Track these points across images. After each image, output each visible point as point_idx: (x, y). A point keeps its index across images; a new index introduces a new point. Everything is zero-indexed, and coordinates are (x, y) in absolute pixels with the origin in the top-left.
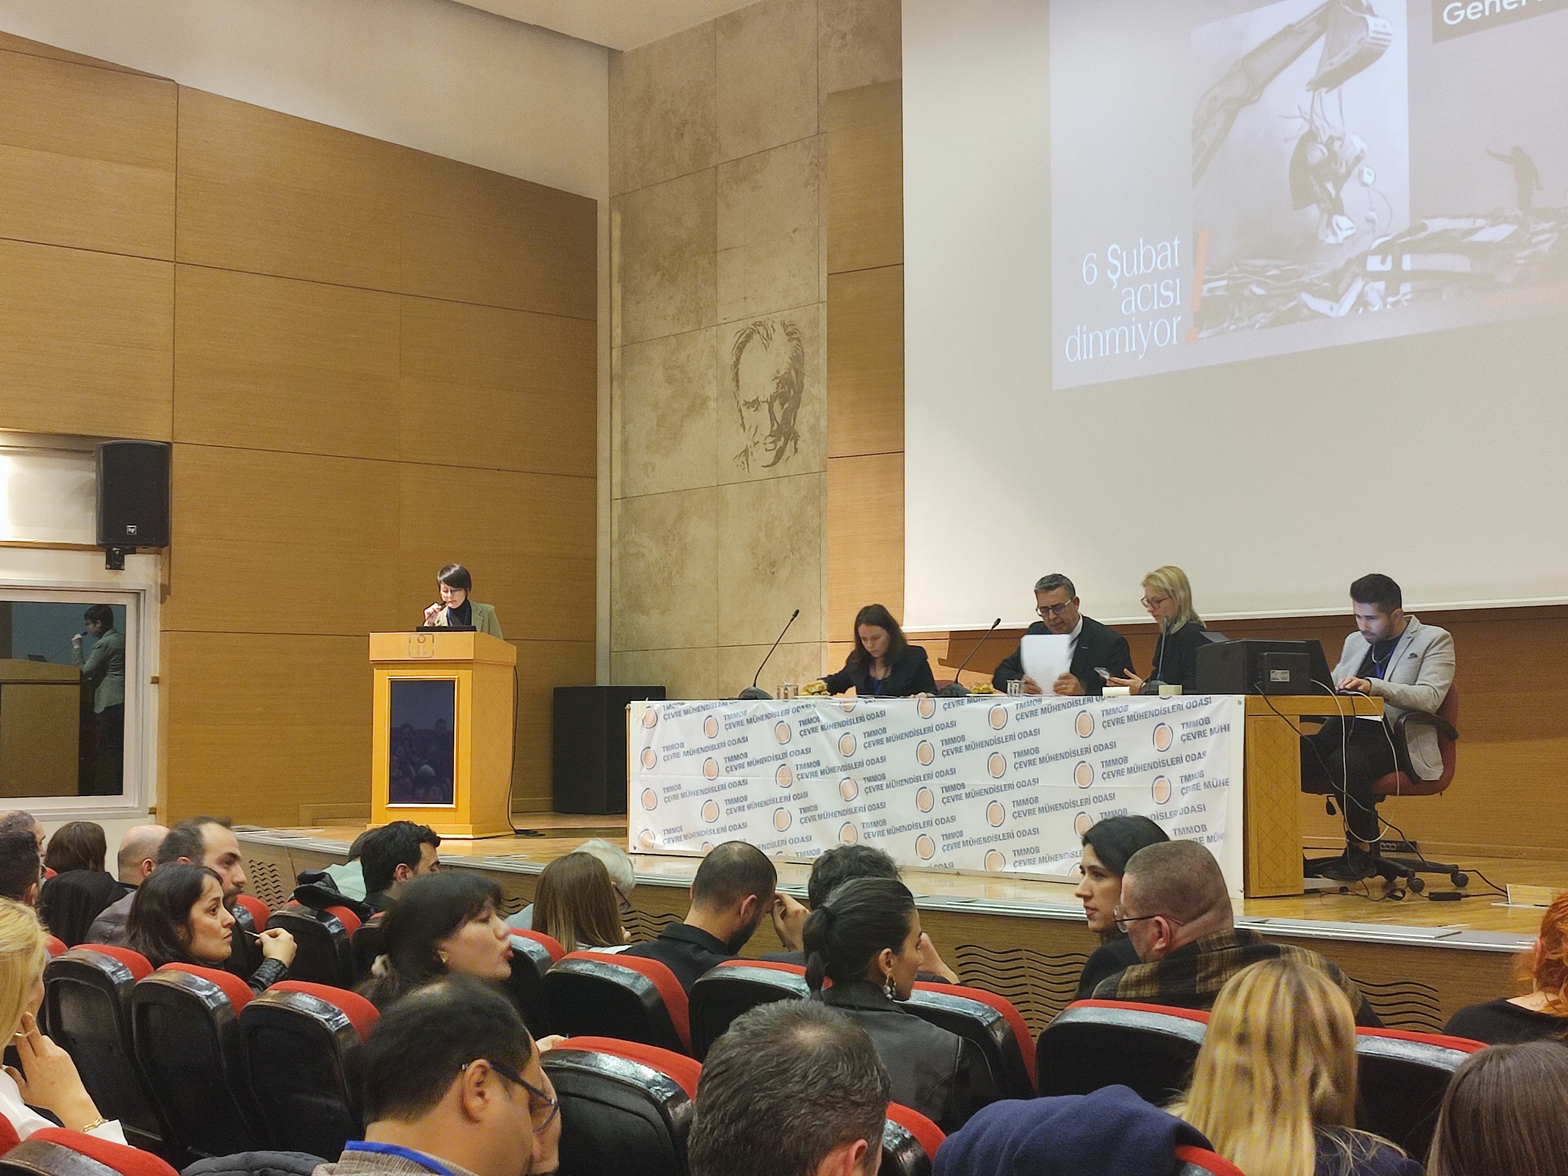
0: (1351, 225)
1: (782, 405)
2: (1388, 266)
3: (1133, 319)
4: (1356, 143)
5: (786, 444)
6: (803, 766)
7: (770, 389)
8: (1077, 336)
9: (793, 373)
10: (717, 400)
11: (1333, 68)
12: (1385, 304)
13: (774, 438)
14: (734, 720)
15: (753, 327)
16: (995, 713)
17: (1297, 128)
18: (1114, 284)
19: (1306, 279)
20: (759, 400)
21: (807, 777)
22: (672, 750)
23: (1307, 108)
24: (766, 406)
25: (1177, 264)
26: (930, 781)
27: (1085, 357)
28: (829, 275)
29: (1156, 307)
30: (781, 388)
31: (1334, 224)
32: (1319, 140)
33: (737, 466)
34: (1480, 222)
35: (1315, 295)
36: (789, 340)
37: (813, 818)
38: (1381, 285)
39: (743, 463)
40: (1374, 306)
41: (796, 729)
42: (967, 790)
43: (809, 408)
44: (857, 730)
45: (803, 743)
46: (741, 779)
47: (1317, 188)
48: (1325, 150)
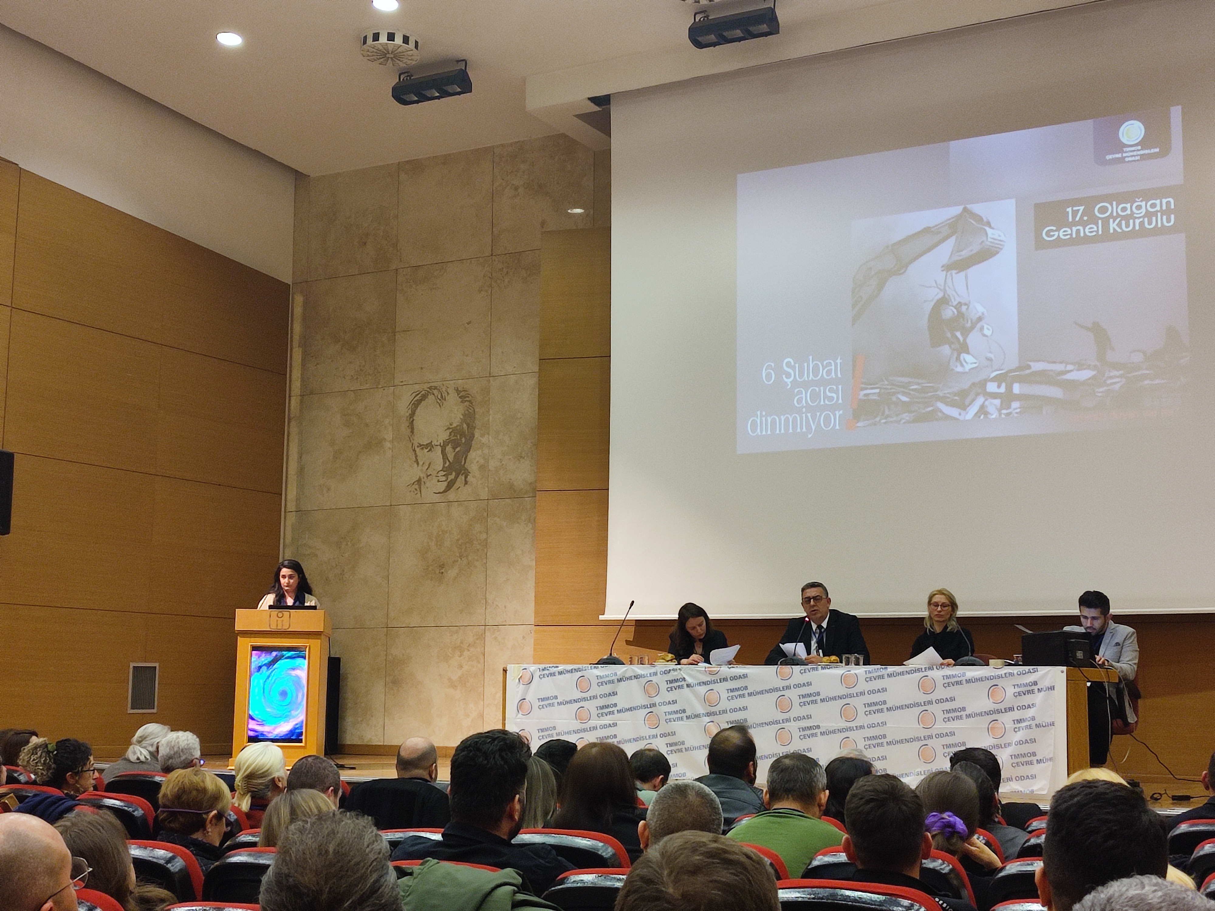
0: (975, 361)
1: (454, 448)
2: (1003, 389)
3: (804, 410)
4: (979, 309)
5: (456, 477)
6: (670, 713)
7: (444, 436)
8: (757, 418)
9: (465, 426)
10: (392, 442)
11: (961, 258)
12: (1000, 414)
13: (445, 473)
14: (606, 679)
15: (428, 390)
16: (846, 676)
17: (935, 294)
18: (788, 385)
19: (940, 393)
20: (433, 443)
21: (674, 721)
22: (546, 702)
23: (941, 282)
24: (439, 449)
25: (839, 375)
26: (788, 724)
27: (764, 433)
28: (540, 359)
29: (822, 403)
30: (453, 436)
31: (962, 358)
32: (950, 303)
33: (410, 491)
34: (1069, 367)
35: (947, 404)
36: (462, 402)
37: (680, 751)
38: (997, 402)
39: (416, 489)
40: (992, 415)
41: (664, 686)
42: (822, 730)
43: (479, 452)
44: (722, 688)
45: (671, 696)
46: (611, 722)
47: (949, 335)
48: (955, 311)
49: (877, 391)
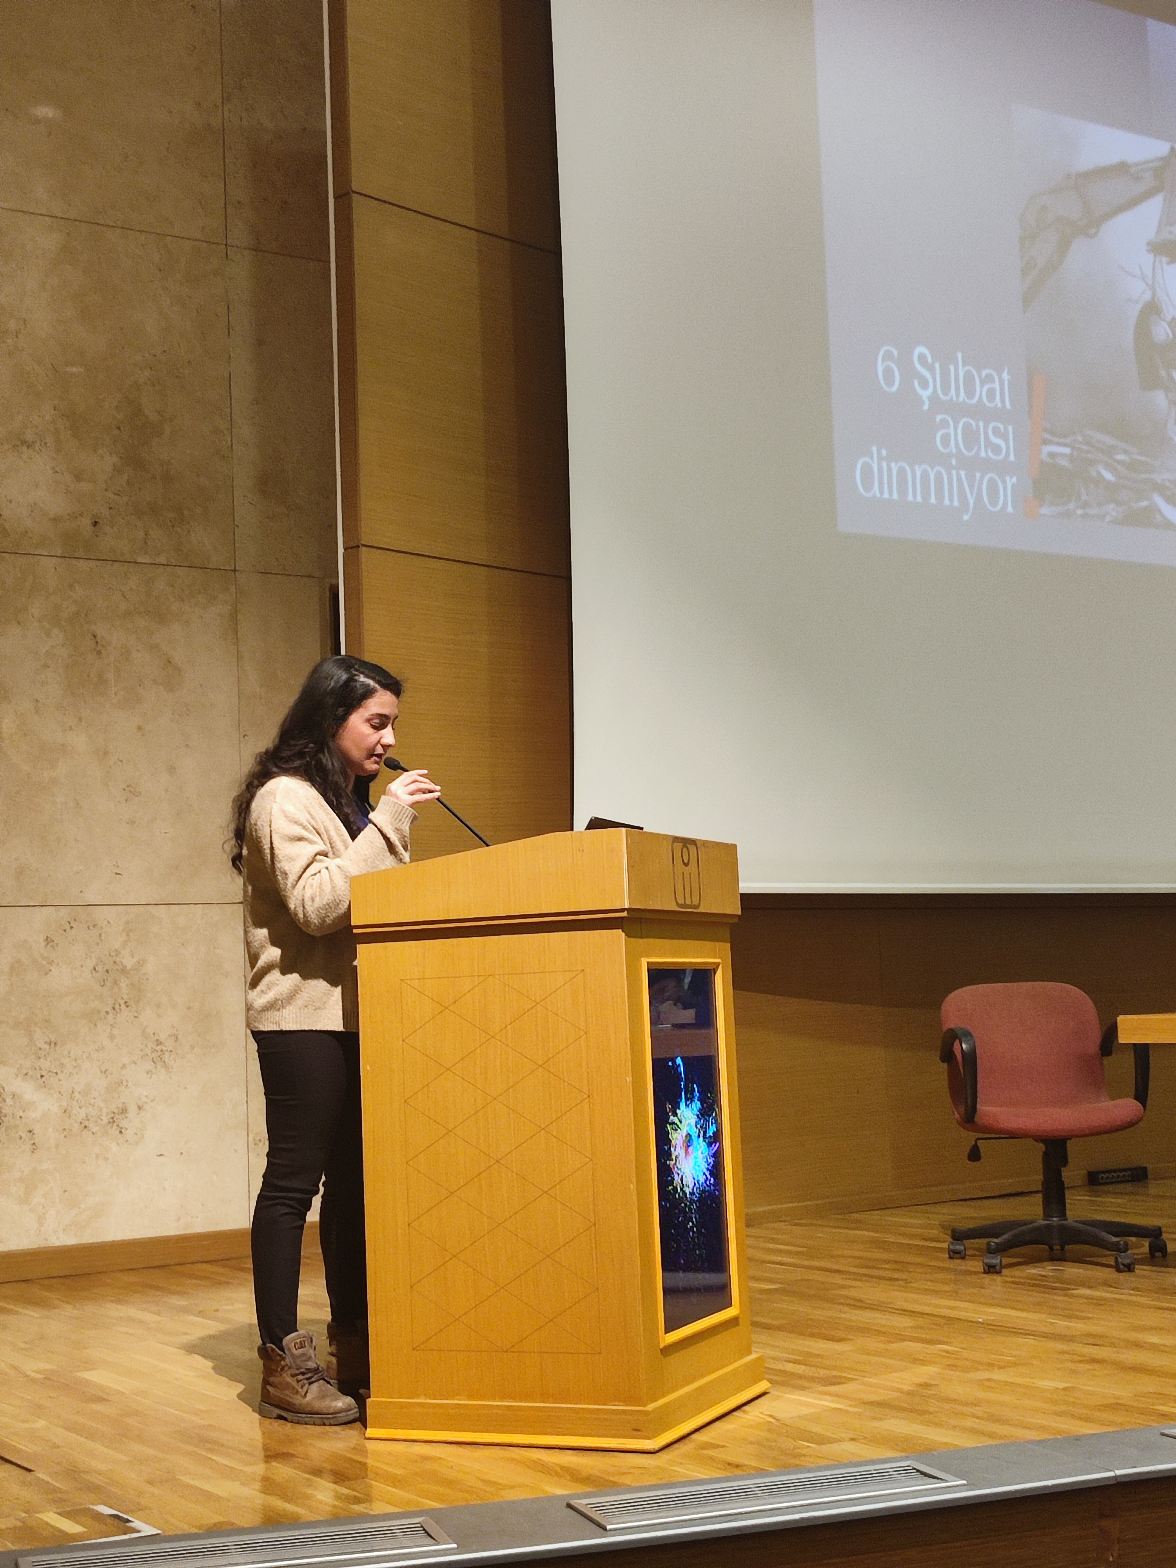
3: (954, 462)
8: (873, 460)
17: (1141, 292)
18: (924, 403)
23: (1148, 271)
25: (1008, 405)
27: (886, 495)
35: (1166, 499)
47: (1163, 373)
49: (1067, 451)
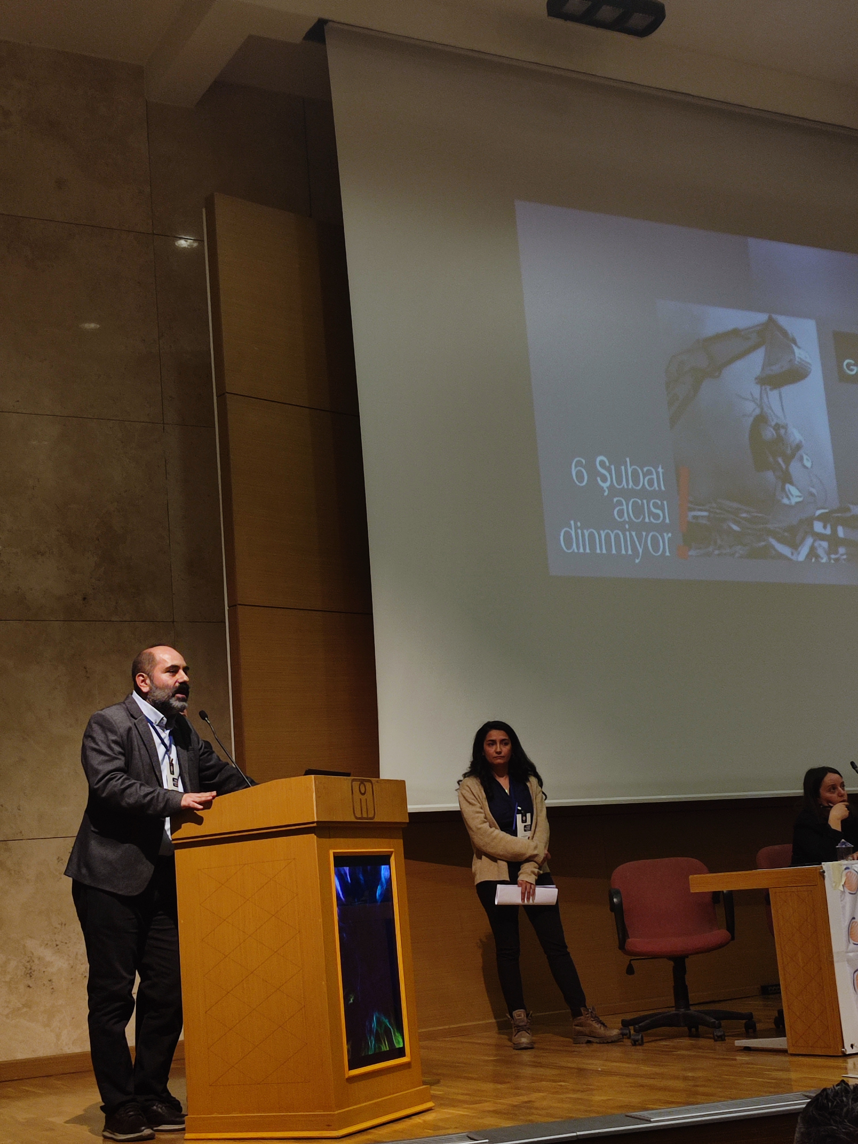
0: (800, 494)
2: (828, 531)
3: (627, 526)
4: (796, 436)
8: (571, 529)
11: (773, 373)
12: (830, 559)
17: (751, 408)
18: (605, 491)
19: (771, 526)
23: (757, 396)
25: (663, 488)
27: (581, 550)
29: (647, 520)
31: (787, 490)
35: (777, 540)
38: (825, 544)
40: (822, 558)
47: (771, 459)
48: (774, 433)
49: (705, 514)
